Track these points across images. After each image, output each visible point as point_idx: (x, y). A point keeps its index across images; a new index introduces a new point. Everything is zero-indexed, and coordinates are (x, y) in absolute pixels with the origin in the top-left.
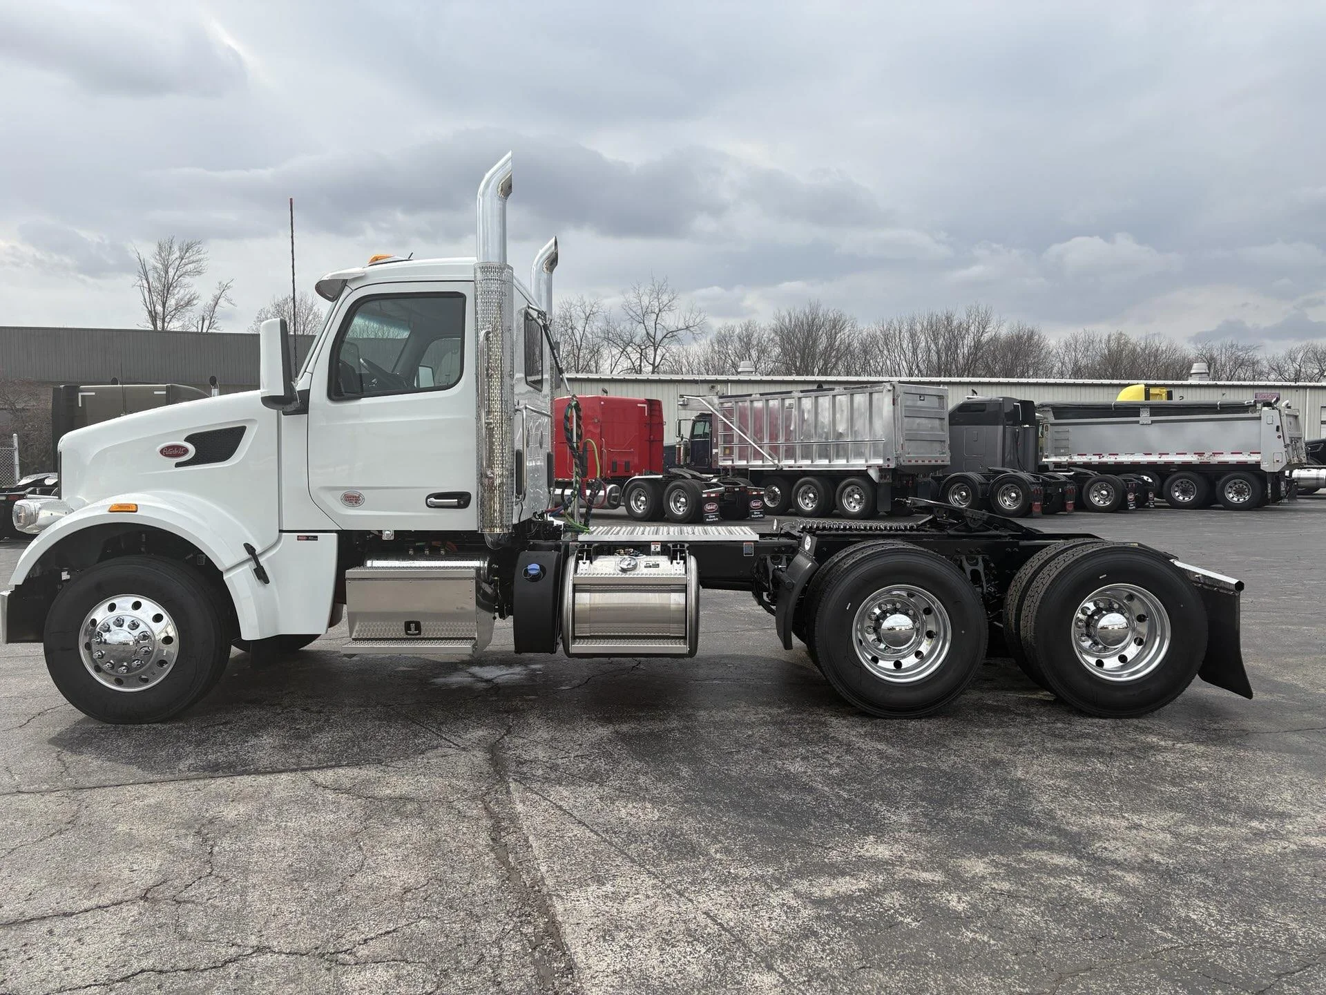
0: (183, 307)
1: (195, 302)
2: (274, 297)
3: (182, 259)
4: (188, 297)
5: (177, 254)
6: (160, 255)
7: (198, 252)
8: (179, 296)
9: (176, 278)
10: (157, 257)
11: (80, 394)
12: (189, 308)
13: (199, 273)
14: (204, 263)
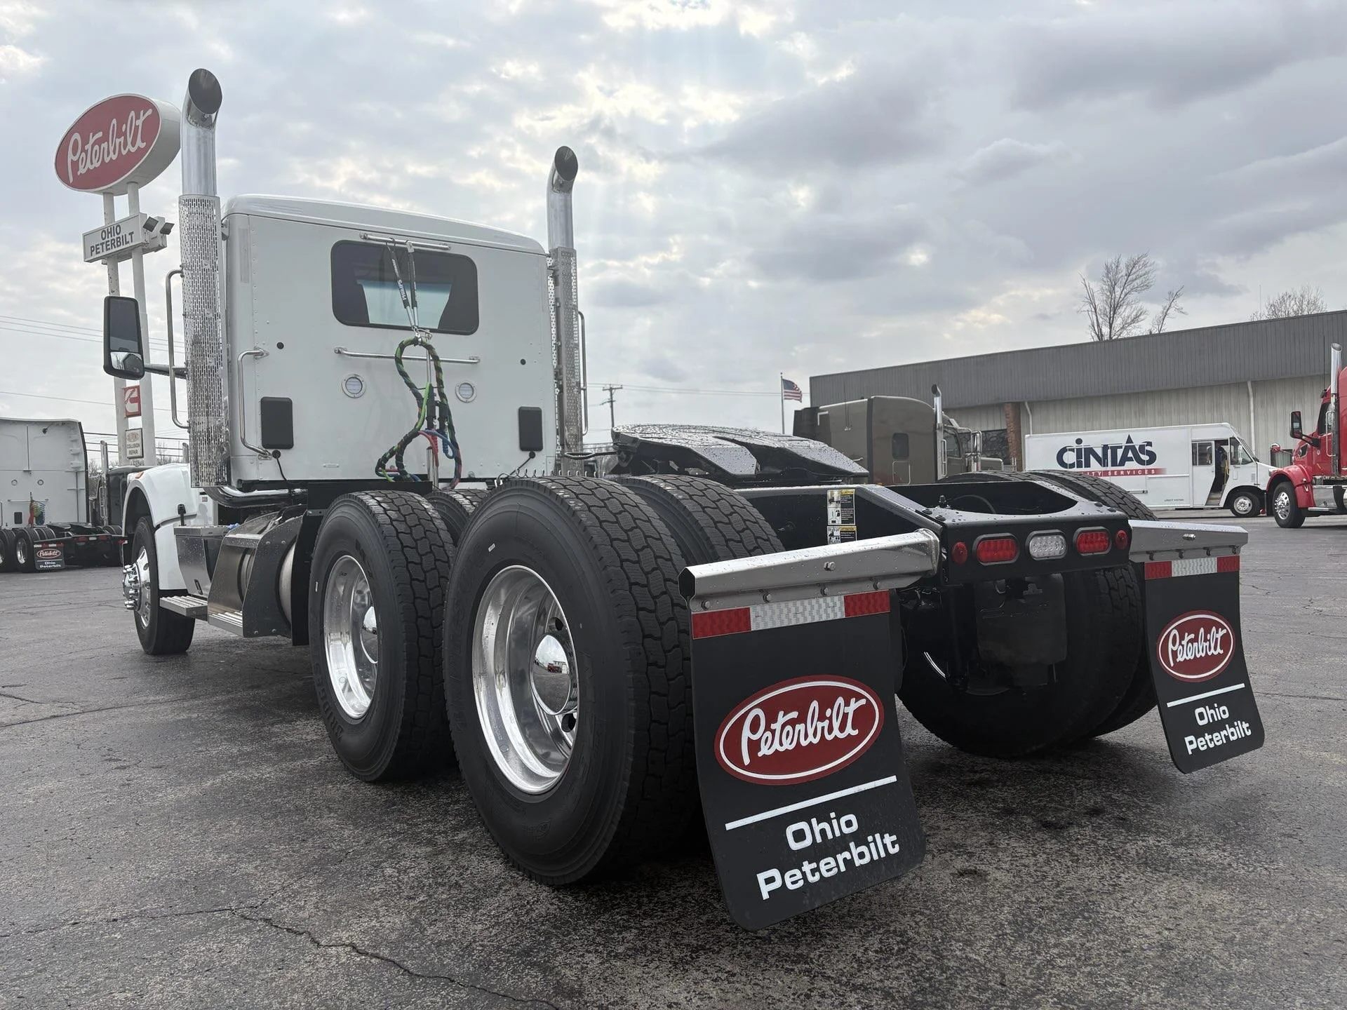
0: (1130, 324)
1: (1142, 317)
2: (1269, 299)
3: (1129, 276)
4: (1134, 313)
5: (1124, 273)
6: (1107, 277)
7: (1145, 265)
8: (1126, 314)
9: (1122, 296)
10: (1105, 279)
11: (819, 414)
12: (1136, 325)
13: (1148, 286)
14: (1151, 276)
